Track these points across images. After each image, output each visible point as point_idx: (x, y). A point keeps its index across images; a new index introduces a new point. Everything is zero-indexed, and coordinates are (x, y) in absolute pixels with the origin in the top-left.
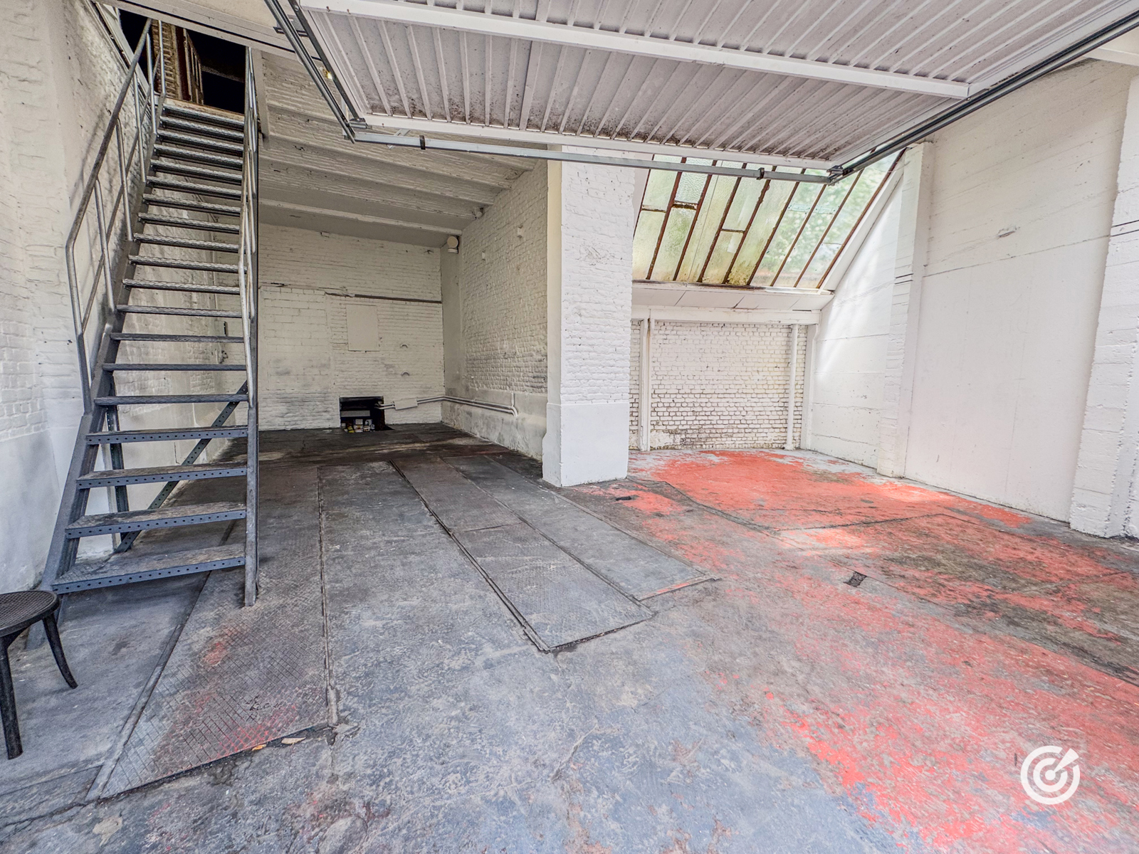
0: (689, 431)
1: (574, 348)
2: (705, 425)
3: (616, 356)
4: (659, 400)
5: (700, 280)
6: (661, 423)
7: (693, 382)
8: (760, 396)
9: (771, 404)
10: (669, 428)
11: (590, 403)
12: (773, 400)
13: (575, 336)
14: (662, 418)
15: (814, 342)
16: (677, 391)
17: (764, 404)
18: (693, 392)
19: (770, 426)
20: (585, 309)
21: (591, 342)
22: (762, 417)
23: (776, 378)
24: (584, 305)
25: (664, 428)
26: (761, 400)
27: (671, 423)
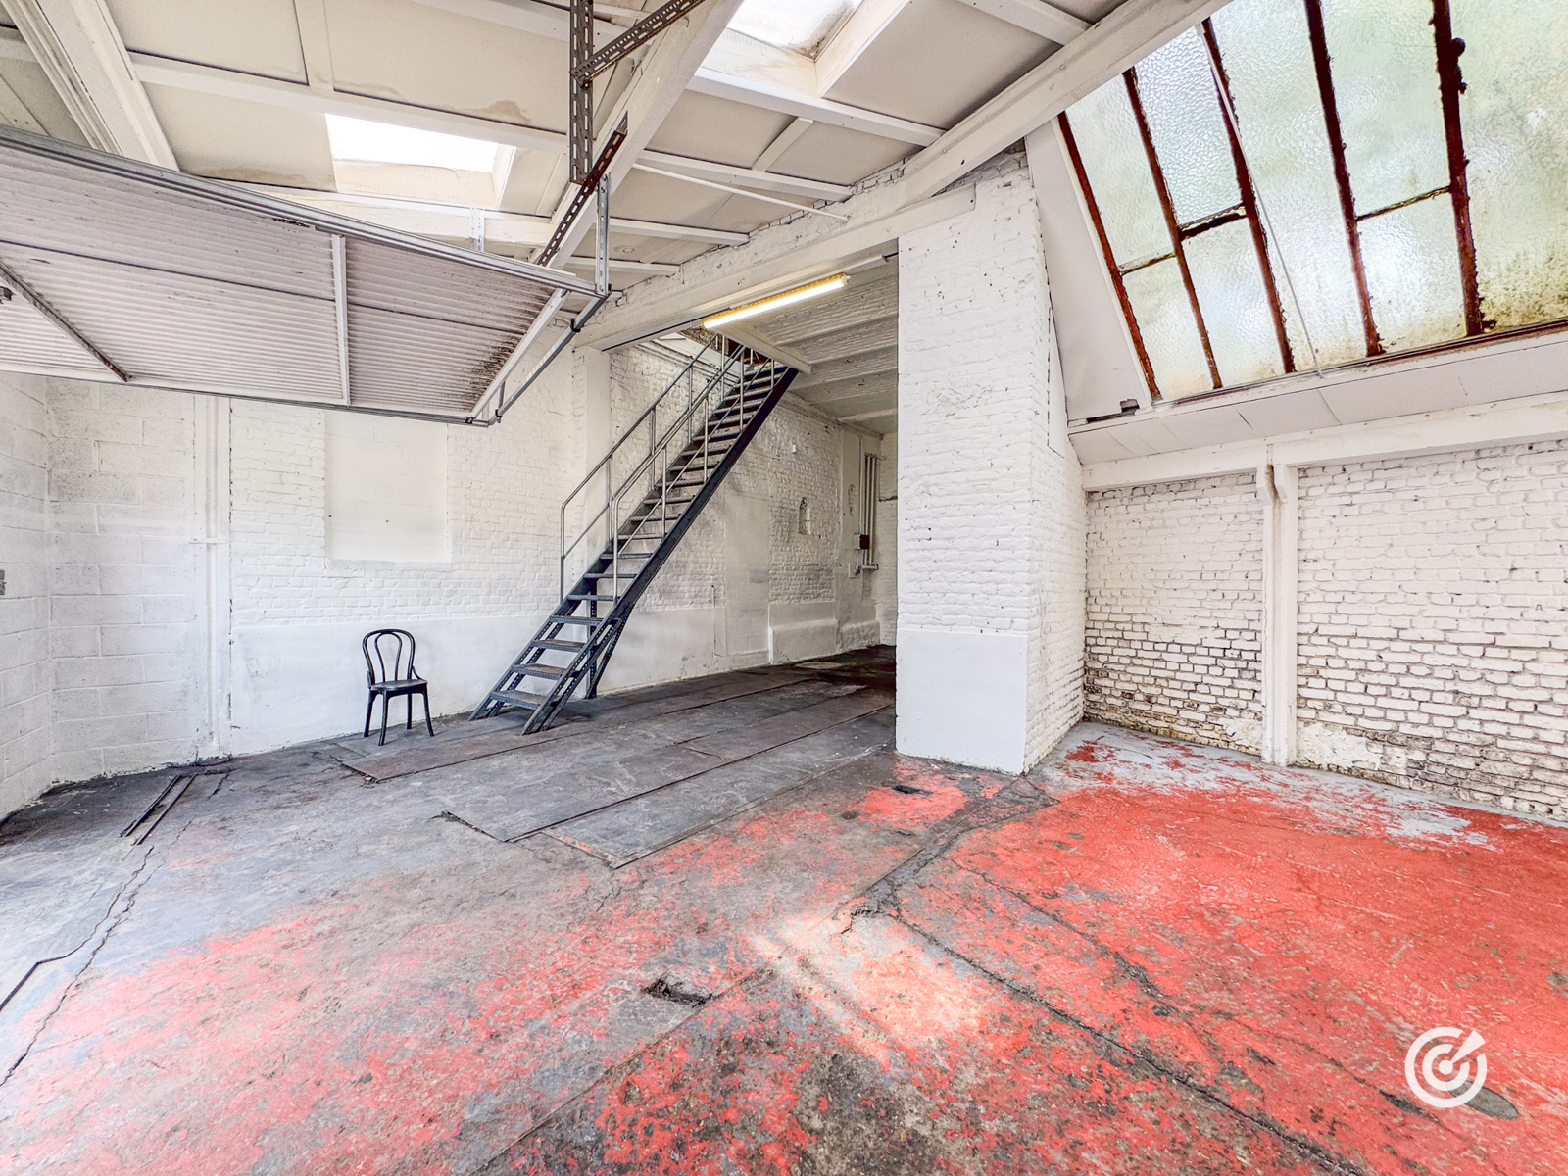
0: (1438, 745)
1: (919, 545)
2: (1507, 737)
3: (997, 554)
4: (1331, 651)
5: (1375, 349)
6: (1337, 708)
7: (1453, 611)
10: (1363, 723)
11: (946, 630)
13: (919, 527)
14: (1341, 697)
16: (1393, 634)
18: (1452, 637)
20: (936, 485)
21: (947, 534)
24: (933, 479)
25: (1350, 721)
27: (1371, 712)
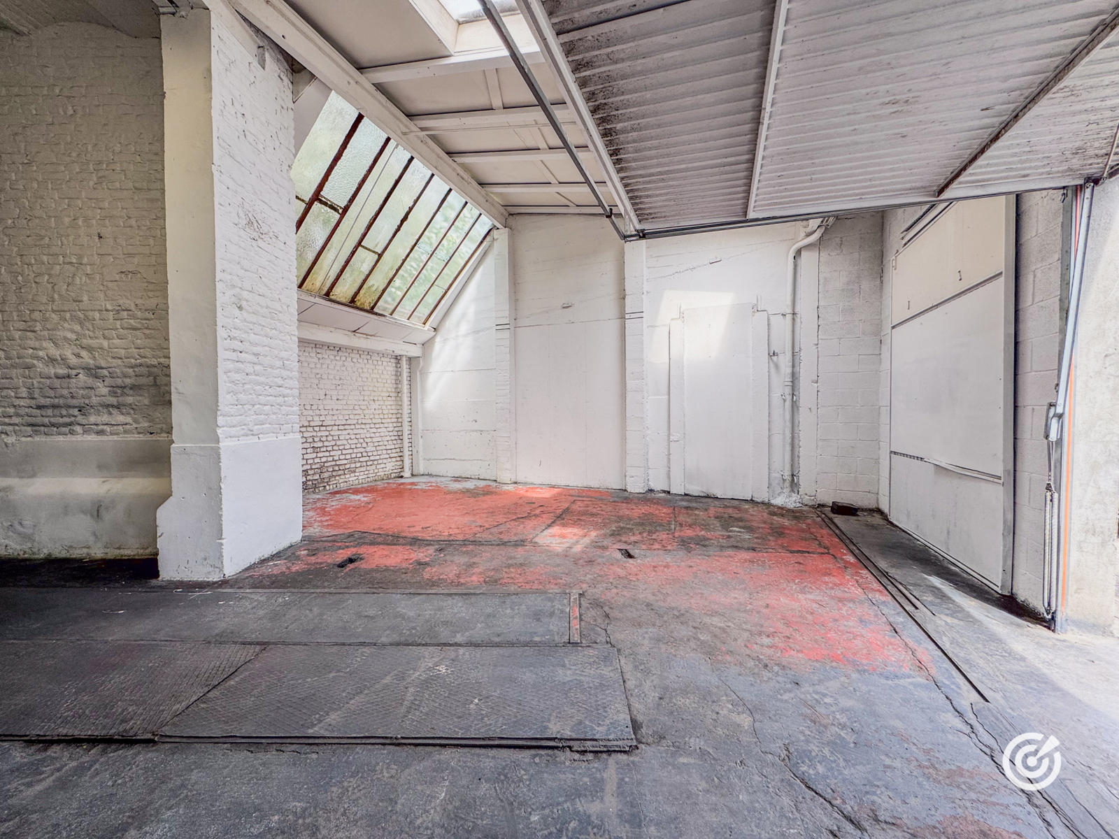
0: (310, 472)
1: (234, 356)
2: (326, 462)
3: (284, 373)
5: (328, 294)
7: (311, 413)
8: (377, 426)
9: (387, 434)
11: (256, 439)
12: (388, 429)
15: (418, 373)
17: (382, 434)
18: (312, 424)
19: (387, 456)
20: (247, 301)
21: (255, 349)
22: (380, 448)
23: (389, 407)
24: (244, 294)
26: (379, 430)
